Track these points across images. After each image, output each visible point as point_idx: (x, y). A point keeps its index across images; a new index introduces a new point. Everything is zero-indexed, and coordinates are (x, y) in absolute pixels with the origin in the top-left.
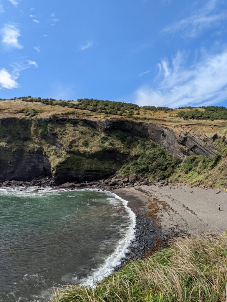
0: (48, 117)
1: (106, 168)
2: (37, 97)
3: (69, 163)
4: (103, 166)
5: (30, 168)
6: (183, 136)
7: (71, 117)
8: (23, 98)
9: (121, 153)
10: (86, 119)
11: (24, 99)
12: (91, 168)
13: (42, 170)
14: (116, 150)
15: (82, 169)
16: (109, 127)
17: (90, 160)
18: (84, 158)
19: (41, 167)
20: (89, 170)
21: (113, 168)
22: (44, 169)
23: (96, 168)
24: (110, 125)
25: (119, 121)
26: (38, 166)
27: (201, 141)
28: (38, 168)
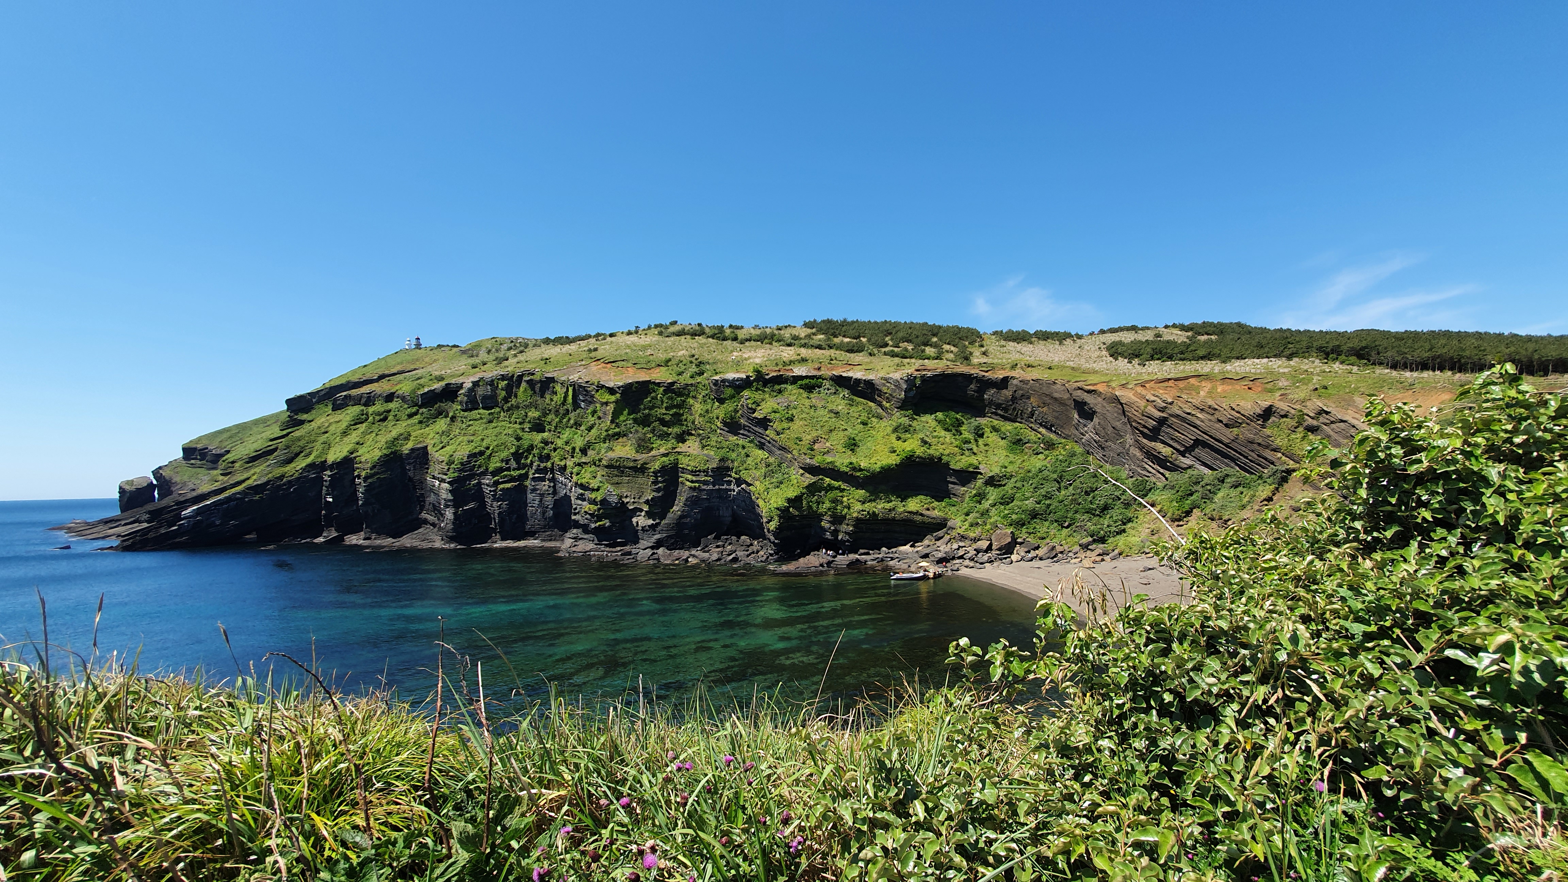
0: (743, 376)
1: (916, 514)
2: (694, 323)
4: (907, 508)
5: (698, 517)
6: (1155, 413)
7: (799, 371)
8: (656, 326)
9: (956, 467)
10: (844, 375)
11: (662, 329)
12: (874, 514)
13: (727, 518)
14: (939, 460)
15: (848, 517)
16: (914, 395)
17: (867, 490)
19: (724, 514)
20: (867, 518)
21: (935, 513)
22: (735, 517)
23: (886, 513)
24: (916, 387)
25: (940, 375)
26: (719, 509)
27: (1217, 426)
28: (719, 516)
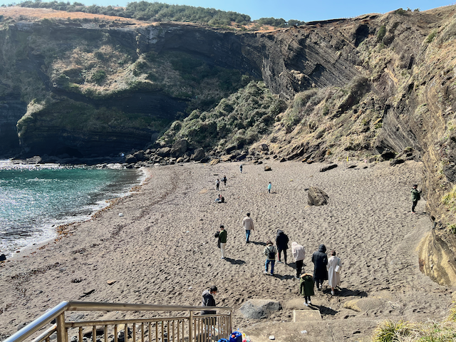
1: (138, 129)
3: (55, 115)
4: (131, 125)
6: (296, 45)
9: (173, 96)
12: (104, 128)
14: (161, 90)
15: (85, 129)
16: (157, 43)
17: (103, 109)
18: (90, 106)
20: (99, 130)
21: (153, 129)
23: (115, 127)
24: (159, 37)
25: (180, 30)
27: (330, 51)
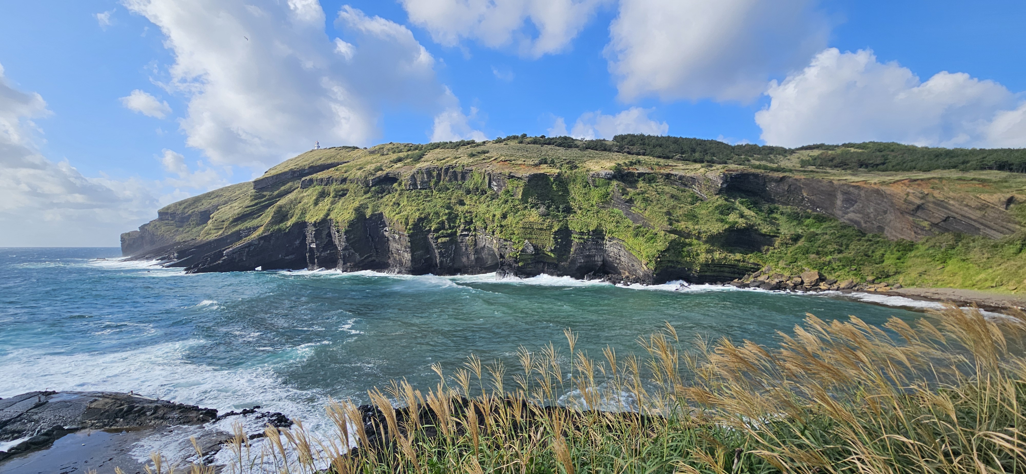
0: (611, 172)
1: (739, 261)
3: (672, 251)
4: (733, 257)
5: (583, 261)
6: (915, 200)
7: (639, 169)
9: (762, 233)
10: (670, 173)
12: (713, 261)
13: (600, 263)
15: (697, 262)
16: (726, 186)
17: (709, 245)
19: (598, 259)
22: (605, 262)
23: (720, 260)
24: (727, 181)
26: (594, 257)
27: (966, 209)
28: (595, 261)
